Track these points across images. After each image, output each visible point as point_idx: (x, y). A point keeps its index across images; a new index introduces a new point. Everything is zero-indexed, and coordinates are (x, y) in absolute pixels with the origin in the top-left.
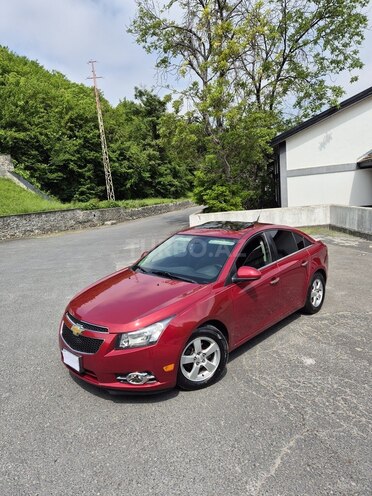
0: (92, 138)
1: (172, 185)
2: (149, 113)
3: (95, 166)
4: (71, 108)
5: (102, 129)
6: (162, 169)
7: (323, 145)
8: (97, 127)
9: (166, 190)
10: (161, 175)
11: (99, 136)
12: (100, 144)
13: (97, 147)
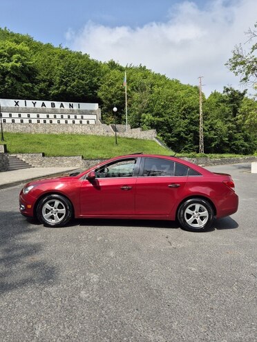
0: (195, 119)
1: (243, 146)
2: (232, 102)
3: (195, 134)
4: (185, 103)
5: (201, 113)
6: (238, 135)
8: (198, 112)
9: (239, 149)
10: (236, 139)
11: (199, 118)
12: (199, 122)
13: (197, 124)
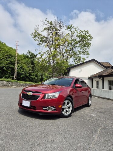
0: (13, 61)
1: (35, 79)
2: (31, 58)
3: (12, 69)
4: (8, 52)
5: (16, 59)
6: (33, 74)
7: (80, 72)
8: (15, 58)
9: (33, 80)
10: (32, 75)
11: (15, 61)
12: (15, 64)
13: (14, 64)
